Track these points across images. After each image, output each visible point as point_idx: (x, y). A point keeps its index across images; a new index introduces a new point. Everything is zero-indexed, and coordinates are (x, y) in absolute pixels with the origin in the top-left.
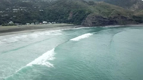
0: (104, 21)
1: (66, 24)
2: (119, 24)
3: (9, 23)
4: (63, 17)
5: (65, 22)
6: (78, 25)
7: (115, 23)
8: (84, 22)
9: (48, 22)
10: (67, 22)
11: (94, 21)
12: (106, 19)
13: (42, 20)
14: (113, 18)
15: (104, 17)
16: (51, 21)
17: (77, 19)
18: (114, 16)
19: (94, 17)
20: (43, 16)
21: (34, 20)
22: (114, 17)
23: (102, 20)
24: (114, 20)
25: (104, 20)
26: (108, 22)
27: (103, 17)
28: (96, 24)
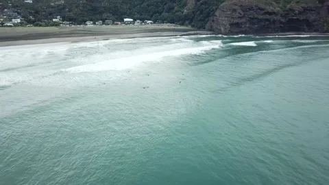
0: (267, 20)
1: (172, 26)
2: (316, 31)
3: (54, 20)
4: (173, 8)
5: (172, 22)
6: (199, 28)
7: (305, 27)
8: (213, 21)
9: (135, 20)
10: (179, 21)
11: (236, 21)
12: (274, 13)
13: (125, 13)
14: (300, 13)
15: (270, 9)
16: (143, 16)
17: (201, 13)
18: (303, 5)
19: (236, 7)
20: (130, 4)
21: (105, 15)
22: (302, 10)
23: (260, 17)
24: (302, 17)
25: (268, 17)
26: (281, 23)
27: (262, 10)
28: (244, 29)
